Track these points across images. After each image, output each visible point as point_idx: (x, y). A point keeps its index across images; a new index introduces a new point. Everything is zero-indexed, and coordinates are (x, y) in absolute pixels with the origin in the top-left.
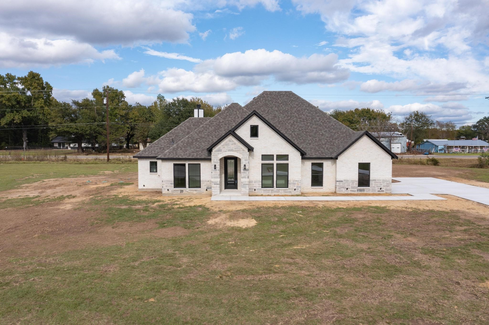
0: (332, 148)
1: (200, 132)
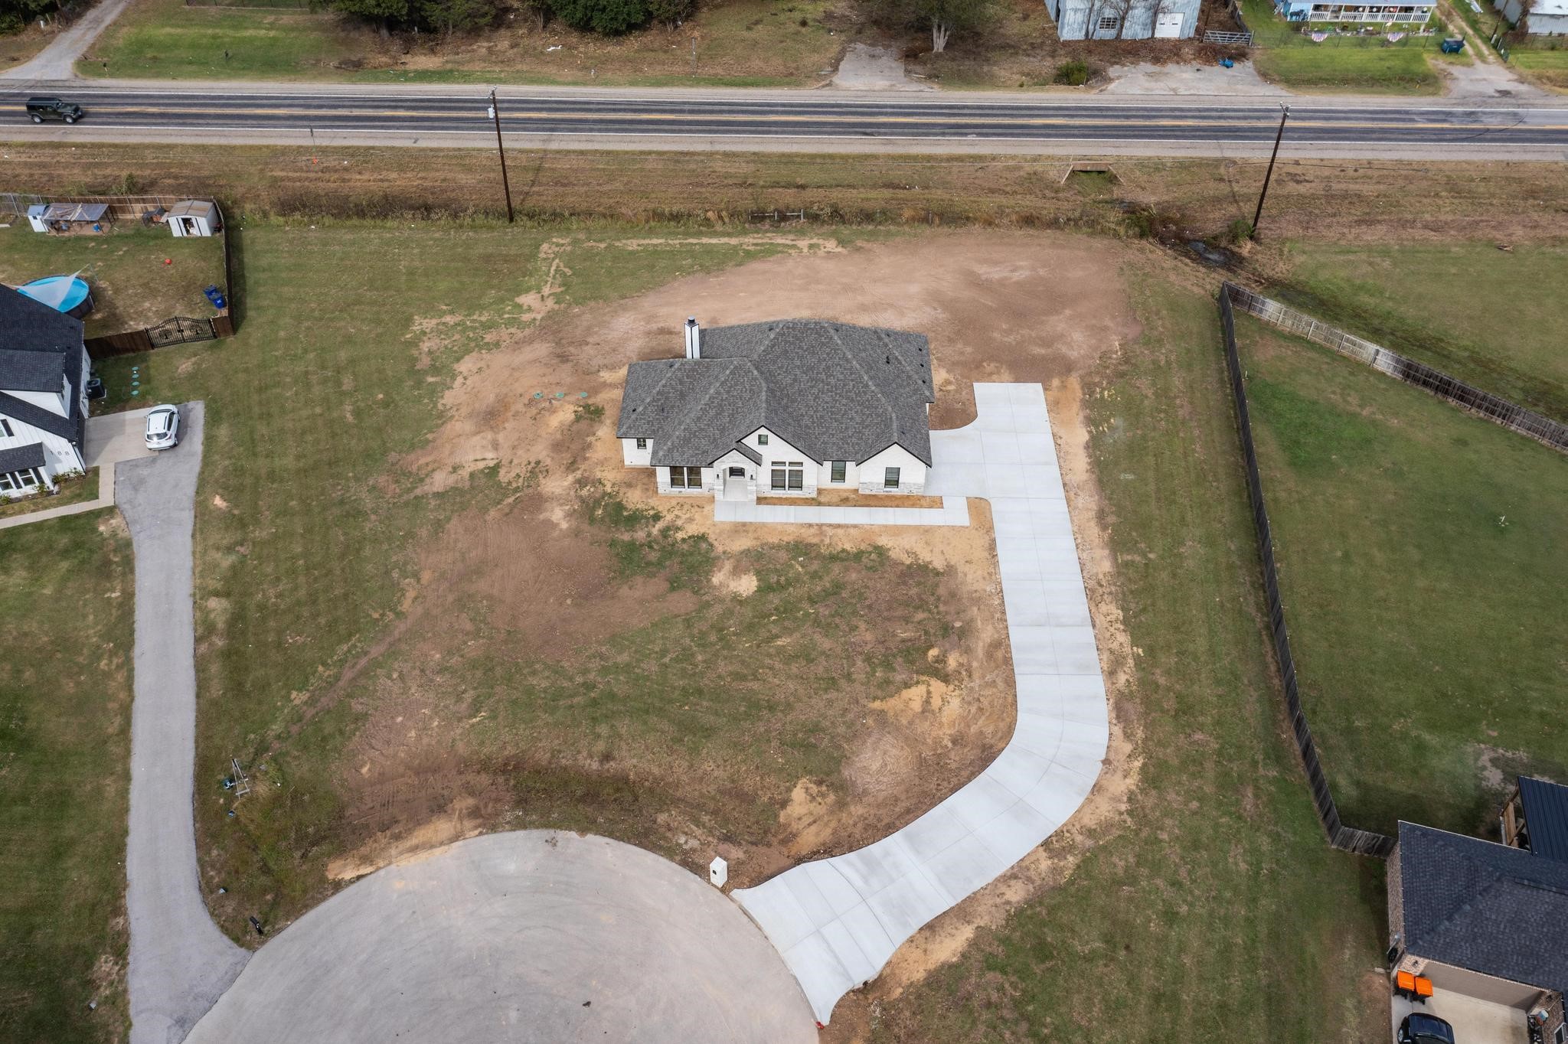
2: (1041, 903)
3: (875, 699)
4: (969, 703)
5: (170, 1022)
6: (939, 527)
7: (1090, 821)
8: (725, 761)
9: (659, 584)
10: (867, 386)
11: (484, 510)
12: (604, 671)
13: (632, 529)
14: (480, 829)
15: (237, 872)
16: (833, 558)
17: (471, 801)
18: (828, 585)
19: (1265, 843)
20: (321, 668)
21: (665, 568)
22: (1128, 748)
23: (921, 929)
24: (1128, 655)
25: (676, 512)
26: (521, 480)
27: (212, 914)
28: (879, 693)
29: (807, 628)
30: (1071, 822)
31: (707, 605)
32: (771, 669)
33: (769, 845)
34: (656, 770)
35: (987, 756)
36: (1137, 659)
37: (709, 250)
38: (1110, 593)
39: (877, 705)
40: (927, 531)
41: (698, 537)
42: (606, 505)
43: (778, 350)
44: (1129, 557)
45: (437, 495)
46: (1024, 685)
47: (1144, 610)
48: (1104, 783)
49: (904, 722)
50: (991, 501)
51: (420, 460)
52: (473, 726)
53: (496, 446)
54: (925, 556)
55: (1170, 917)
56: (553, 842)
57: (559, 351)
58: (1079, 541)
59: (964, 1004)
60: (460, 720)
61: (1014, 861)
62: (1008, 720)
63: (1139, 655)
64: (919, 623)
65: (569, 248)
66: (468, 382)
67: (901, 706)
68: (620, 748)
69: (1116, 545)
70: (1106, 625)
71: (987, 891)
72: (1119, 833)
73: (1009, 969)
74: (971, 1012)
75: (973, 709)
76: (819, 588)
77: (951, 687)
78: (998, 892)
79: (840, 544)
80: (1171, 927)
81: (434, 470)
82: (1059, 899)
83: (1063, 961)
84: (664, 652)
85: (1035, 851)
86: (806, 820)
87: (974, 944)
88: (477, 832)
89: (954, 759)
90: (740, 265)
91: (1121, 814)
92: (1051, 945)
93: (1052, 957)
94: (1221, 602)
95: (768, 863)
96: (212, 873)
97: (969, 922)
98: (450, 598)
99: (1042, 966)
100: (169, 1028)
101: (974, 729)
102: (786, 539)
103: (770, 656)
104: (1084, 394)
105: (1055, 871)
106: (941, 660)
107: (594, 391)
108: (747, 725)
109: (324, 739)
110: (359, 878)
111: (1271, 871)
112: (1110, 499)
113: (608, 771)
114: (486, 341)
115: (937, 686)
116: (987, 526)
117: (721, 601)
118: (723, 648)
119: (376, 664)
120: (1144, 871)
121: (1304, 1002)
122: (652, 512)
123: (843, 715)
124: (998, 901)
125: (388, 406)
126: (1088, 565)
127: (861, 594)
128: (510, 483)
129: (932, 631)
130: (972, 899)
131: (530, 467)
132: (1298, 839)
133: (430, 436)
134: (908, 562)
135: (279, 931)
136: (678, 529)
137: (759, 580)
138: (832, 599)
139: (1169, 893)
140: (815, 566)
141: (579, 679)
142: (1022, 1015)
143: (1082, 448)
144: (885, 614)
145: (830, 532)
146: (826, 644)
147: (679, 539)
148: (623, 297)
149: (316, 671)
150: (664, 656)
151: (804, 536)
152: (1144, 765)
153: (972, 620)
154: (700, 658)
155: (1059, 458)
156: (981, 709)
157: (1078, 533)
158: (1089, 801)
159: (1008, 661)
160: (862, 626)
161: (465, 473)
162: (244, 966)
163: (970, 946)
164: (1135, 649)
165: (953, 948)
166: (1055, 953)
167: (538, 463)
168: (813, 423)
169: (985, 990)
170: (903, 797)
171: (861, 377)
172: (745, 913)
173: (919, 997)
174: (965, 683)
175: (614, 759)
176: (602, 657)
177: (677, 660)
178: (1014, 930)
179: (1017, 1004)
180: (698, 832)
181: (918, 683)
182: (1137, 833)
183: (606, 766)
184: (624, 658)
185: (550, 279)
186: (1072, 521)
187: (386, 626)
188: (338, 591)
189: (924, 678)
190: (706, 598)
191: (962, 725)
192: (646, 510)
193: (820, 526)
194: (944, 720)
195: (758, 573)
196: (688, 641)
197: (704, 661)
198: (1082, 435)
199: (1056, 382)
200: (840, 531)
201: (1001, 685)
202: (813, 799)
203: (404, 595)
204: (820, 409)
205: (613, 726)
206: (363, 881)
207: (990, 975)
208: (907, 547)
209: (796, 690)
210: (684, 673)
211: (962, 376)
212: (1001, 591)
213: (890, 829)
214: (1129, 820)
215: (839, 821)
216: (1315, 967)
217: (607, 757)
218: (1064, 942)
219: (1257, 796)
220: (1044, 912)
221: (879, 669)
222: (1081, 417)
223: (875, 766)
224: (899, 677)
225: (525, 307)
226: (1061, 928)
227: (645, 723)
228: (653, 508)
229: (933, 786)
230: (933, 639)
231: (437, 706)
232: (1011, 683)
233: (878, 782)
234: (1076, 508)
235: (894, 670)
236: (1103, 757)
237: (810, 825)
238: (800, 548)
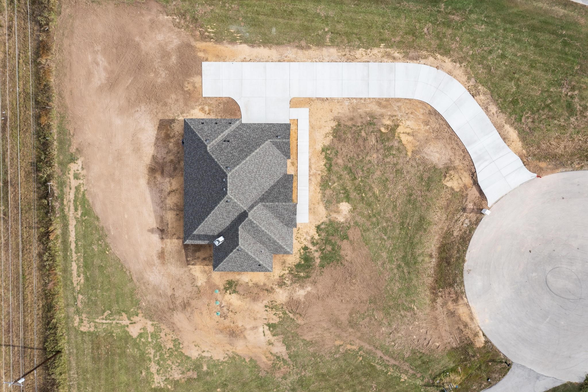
0: (281, 158)
1: (274, 234)
2: (497, 100)
3: (406, 154)
4: (409, 117)
5: (538, 381)
6: (310, 122)
7: (465, 78)
8: (434, 211)
9: (345, 244)
10: (257, 153)
11: (298, 326)
12: (391, 261)
13: (313, 259)
14: (464, 298)
15: (481, 378)
16: (329, 170)
17: (450, 303)
18: (345, 172)
19: (473, 16)
20: (389, 373)
21: (336, 242)
22: (431, 59)
23: (505, 142)
24: (385, 50)
25: (302, 240)
26: (278, 313)
27: (499, 380)
28: (404, 152)
29: (369, 181)
30: (465, 85)
31: (356, 223)
32: (390, 196)
33: (467, 195)
34: (437, 237)
35: (434, 113)
36: (386, 47)
37: (83, 236)
38: (350, 51)
39: (409, 154)
40: (312, 128)
41: (317, 230)
42: (298, 272)
43: (242, 197)
44: (328, 40)
45: (288, 348)
46: (400, 94)
47: (360, 39)
48: (447, 70)
49: (418, 143)
50: (292, 97)
51: (264, 361)
52: (418, 309)
53: (255, 328)
54: (328, 129)
55: (503, 56)
56: (469, 271)
57: (180, 308)
58: (317, 60)
59: (532, 130)
60: (415, 314)
61: (480, 108)
62: (417, 103)
63: (384, 46)
64: (367, 134)
65: (84, 316)
66: (206, 349)
67: (411, 144)
68: (428, 252)
69: (320, 43)
70: (368, 56)
71: (492, 119)
72: (469, 68)
73: (521, 114)
74: (535, 128)
75: (412, 116)
76: (347, 176)
77: (401, 124)
78: (492, 115)
79: (321, 167)
80: (507, 57)
81: (271, 353)
82: (495, 94)
83: (519, 96)
84: (382, 239)
85: (476, 100)
86: (460, 181)
87: (512, 125)
88: (465, 299)
89: (435, 125)
90: (98, 219)
91: (461, 66)
92: (513, 99)
93: (517, 100)
94: (354, 5)
95: (474, 194)
96: (483, 386)
97: (503, 126)
98: (351, 330)
99: (520, 103)
100: (539, 381)
101: (421, 117)
102: (318, 190)
103: (384, 196)
104: (210, 41)
105: (484, 94)
106: (387, 127)
107: (213, 287)
108: (418, 204)
109: (424, 363)
110: (484, 335)
111: (485, 17)
112: (290, 41)
113: (436, 255)
114: (172, 346)
115: (400, 129)
116: (308, 100)
117: (354, 217)
118: (379, 215)
119: (387, 352)
120: (485, 62)
121: (534, 19)
122: (302, 251)
123: (415, 167)
124: (496, 115)
125: (225, 384)
126: (332, 58)
127: (351, 158)
128: (280, 317)
129: (371, 130)
130: (495, 124)
131: (269, 310)
132: (472, 4)
133: (247, 360)
134: (332, 137)
135: (505, 356)
136: (312, 238)
137: (342, 201)
138: (353, 170)
139: (494, 55)
140: (334, 178)
141: (395, 271)
142: (537, 112)
143: (253, 49)
144: (362, 148)
145: (313, 171)
146: (378, 174)
147: (319, 237)
148: (131, 280)
149: (391, 375)
150: (384, 239)
151: (316, 182)
152: (439, 54)
153: (366, 112)
154: (385, 224)
155: (260, 61)
156: (412, 113)
157: (312, 60)
158: (455, 77)
159: (387, 100)
160: (368, 158)
161: (273, 339)
162: (518, 364)
163: (512, 126)
164: (381, 47)
165: (512, 132)
166: (516, 98)
167: (266, 306)
168: (272, 179)
169: (528, 123)
170: (452, 146)
171: (253, 156)
172: (497, 202)
173: (527, 145)
174: (398, 118)
175: (431, 253)
176: (384, 263)
177: (386, 234)
178: (507, 111)
179: (533, 113)
180: (462, 220)
181: (399, 137)
182: (469, 62)
183: (434, 256)
184: (384, 255)
185: (114, 322)
186: (304, 61)
187: (367, 353)
188: (347, 377)
189: (397, 134)
190: (352, 224)
191: (419, 121)
192: (300, 253)
193: (310, 175)
194: (417, 128)
195: (338, 202)
196: (375, 230)
197: (387, 223)
198: (245, 48)
199: (201, 54)
200: (313, 166)
201: (399, 104)
202: (452, 179)
203: (349, 350)
204: (267, 176)
205: (418, 255)
206: (486, 334)
207: (523, 120)
208: (323, 137)
209: (402, 185)
210: (394, 229)
211: (196, 102)
212: (349, 98)
213: (465, 151)
214: (464, 64)
215: (461, 169)
216: (522, 12)
217: (431, 256)
218: (512, 95)
219: (453, 14)
220: (500, 100)
221: (392, 152)
222: (230, 46)
223: (437, 155)
224: (396, 144)
225: (142, 331)
226: (506, 94)
227: (417, 243)
228: (299, 251)
229: (447, 134)
230: (376, 129)
231: (408, 324)
232: (398, 100)
233: (445, 154)
234: (295, 58)
235: (393, 146)
236: (436, 69)
237: (461, 180)
238: (324, 184)
